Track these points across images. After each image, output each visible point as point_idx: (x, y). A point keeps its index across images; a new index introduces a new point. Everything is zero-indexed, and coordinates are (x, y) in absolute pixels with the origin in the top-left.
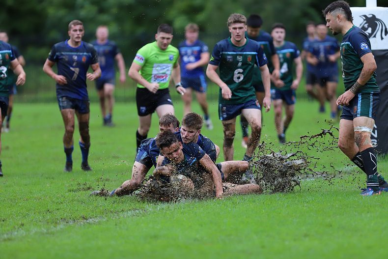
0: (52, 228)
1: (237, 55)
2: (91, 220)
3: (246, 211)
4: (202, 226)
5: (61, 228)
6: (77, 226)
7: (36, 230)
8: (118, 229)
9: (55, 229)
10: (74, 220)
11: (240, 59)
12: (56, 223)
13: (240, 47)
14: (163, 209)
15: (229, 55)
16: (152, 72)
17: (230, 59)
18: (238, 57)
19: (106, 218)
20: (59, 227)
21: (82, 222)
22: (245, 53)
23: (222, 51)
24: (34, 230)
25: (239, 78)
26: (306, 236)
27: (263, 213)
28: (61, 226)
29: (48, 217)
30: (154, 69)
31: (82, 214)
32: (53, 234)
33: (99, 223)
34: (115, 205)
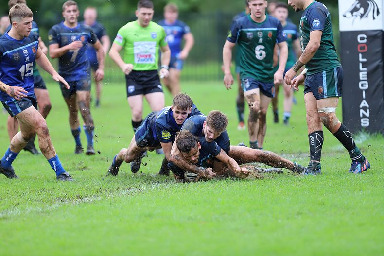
0: (48, 207)
1: (257, 31)
2: (86, 199)
3: (240, 189)
4: (196, 204)
5: (56, 207)
6: (72, 204)
7: (31, 208)
8: (113, 208)
9: (50, 208)
10: (69, 199)
11: (260, 35)
12: (51, 202)
13: (259, 24)
14: (157, 188)
15: (249, 31)
16: (133, 52)
17: (250, 35)
18: (258, 33)
19: (101, 197)
20: (54, 206)
21: (77, 201)
22: (265, 29)
23: (241, 28)
24: (29, 209)
25: (261, 55)
26: (299, 214)
27: (256, 192)
28: (56, 205)
29: (44, 195)
30: (135, 48)
31: (77, 194)
32: (48, 212)
33: (94, 202)
34: (110, 184)
